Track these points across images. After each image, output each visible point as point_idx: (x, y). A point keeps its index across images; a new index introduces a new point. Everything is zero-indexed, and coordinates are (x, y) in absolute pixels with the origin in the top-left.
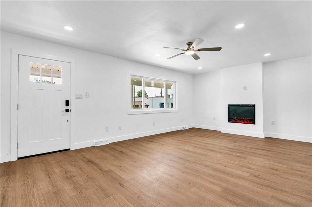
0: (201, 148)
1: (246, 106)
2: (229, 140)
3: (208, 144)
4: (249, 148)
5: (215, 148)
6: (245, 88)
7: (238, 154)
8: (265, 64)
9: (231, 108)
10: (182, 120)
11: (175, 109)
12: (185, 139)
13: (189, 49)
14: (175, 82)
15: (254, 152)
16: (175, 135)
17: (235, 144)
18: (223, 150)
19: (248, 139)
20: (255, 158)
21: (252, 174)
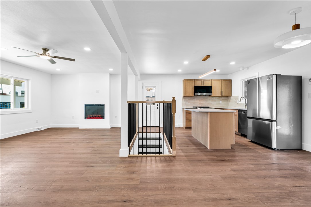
0: (57, 143)
1: (98, 105)
2: (84, 133)
3: (64, 138)
4: (97, 136)
5: (71, 140)
6: (98, 92)
7: (88, 141)
8: (111, 75)
9: (87, 107)
10: (37, 120)
11: (27, 110)
12: (39, 139)
13: (44, 54)
14: (28, 80)
15: (99, 138)
16: (27, 137)
17: (88, 135)
18: (77, 140)
19: (98, 131)
20: (99, 141)
21: (93, 150)
